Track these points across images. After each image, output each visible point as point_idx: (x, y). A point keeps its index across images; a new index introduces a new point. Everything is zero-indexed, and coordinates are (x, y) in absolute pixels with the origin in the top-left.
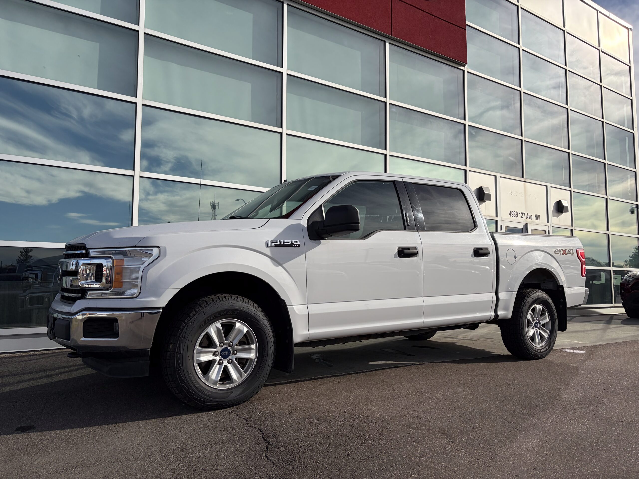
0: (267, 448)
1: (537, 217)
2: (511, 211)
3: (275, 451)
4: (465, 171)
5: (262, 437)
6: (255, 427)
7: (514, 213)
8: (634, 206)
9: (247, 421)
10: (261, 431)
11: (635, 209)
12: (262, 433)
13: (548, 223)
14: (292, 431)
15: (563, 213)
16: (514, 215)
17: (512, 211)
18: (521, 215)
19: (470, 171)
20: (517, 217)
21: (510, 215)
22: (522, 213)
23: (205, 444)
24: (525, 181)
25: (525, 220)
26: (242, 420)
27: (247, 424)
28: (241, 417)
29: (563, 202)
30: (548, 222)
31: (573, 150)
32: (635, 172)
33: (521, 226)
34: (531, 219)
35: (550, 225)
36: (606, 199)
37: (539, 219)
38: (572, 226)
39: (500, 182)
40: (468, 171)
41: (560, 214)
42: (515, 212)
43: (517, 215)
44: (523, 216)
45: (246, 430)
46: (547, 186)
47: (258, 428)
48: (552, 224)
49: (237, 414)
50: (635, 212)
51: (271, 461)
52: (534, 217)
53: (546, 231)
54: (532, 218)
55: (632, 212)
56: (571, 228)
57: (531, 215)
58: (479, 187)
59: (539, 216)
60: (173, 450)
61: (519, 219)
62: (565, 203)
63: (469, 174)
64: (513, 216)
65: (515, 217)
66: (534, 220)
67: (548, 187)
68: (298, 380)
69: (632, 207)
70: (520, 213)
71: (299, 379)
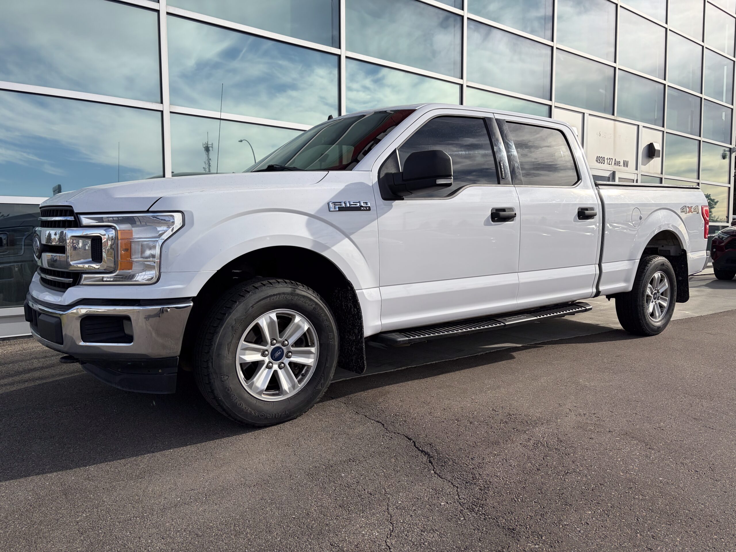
0: (430, 462)
1: (626, 164)
2: (597, 156)
3: (442, 466)
4: (550, 107)
5: (415, 447)
6: (398, 433)
7: (601, 159)
8: (727, 149)
9: (383, 425)
10: (410, 439)
11: (728, 153)
12: (412, 441)
13: (637, 171)
14: (448, 438)
15: (654, 158)
16: (601, 161)
17: (599, 157)
18: (609, 161)
19: (555, 107)
20: (604, 164)
21: (596, 161)
22: (610, 158)
23: (352, 459)
24: (616, 119)
25: (613, 168)
26: (376, 424)
27: (386, 429)
28: (373, 420)
29: (655, 145)
30: (637, 169)
31: (670, 81)
32: (732, 109)
33: (607, 174)
34: (619, 166)
35: (638, 173)
36: (700, 141)
37: (627, 166)
38: (662, 173)
39: (587, 120)
40: (553, 107)
41: (650, 159)
42: (602, 157)
43: (604, 161)
44: (610, 163)
45: (390, 438)
46: (638, 126)
47: (404, 435)
48: (642, 171)
49: (366, 416)
50: (728, 157)
51: (446, 480)
52: (622, 164)
53: (634, 180)
54: (620, 164)
56: (661, 176)
57: (619, 161)
59: (627, 162)
60: (316, 467)
61: (605, 166)
62: (658, 146)
64: (599, 163)
65: (601, 163)
66: (622, 168)
67: (640, 126)
68: (408, 367)
69: (725, 151)
70: (607, 159)
71: (410, 367)
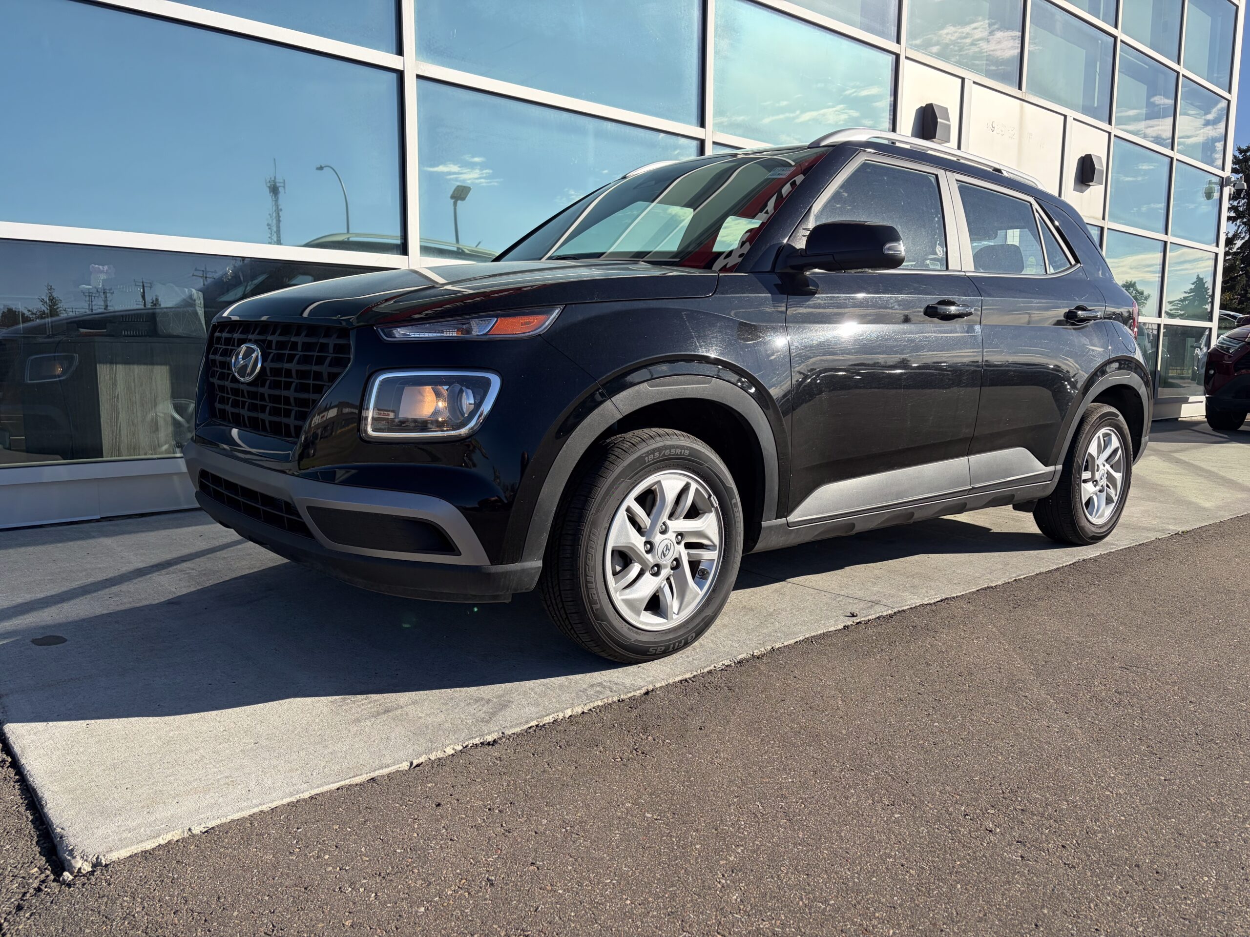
4: (898, 56)
11: (1217, 188)
15: (1090, 186)
19: (907, 58)
24: (1024, 98)
29: (1094, 158)
31: (1124, 32)
32: (1229, 102)
36: (1172, 159)
38: (1104, 218)
39: (970, 94)
40: (902, 58)
41: (1084, 188)
46: (1065, 117)
50: (1216, 195)
55: (1209, 195)
56: (1102, 224)
58: (924, 106)
62: (1098, 162)
63: (904, 64)
67: (1068, 118)
69: (1212, 182)
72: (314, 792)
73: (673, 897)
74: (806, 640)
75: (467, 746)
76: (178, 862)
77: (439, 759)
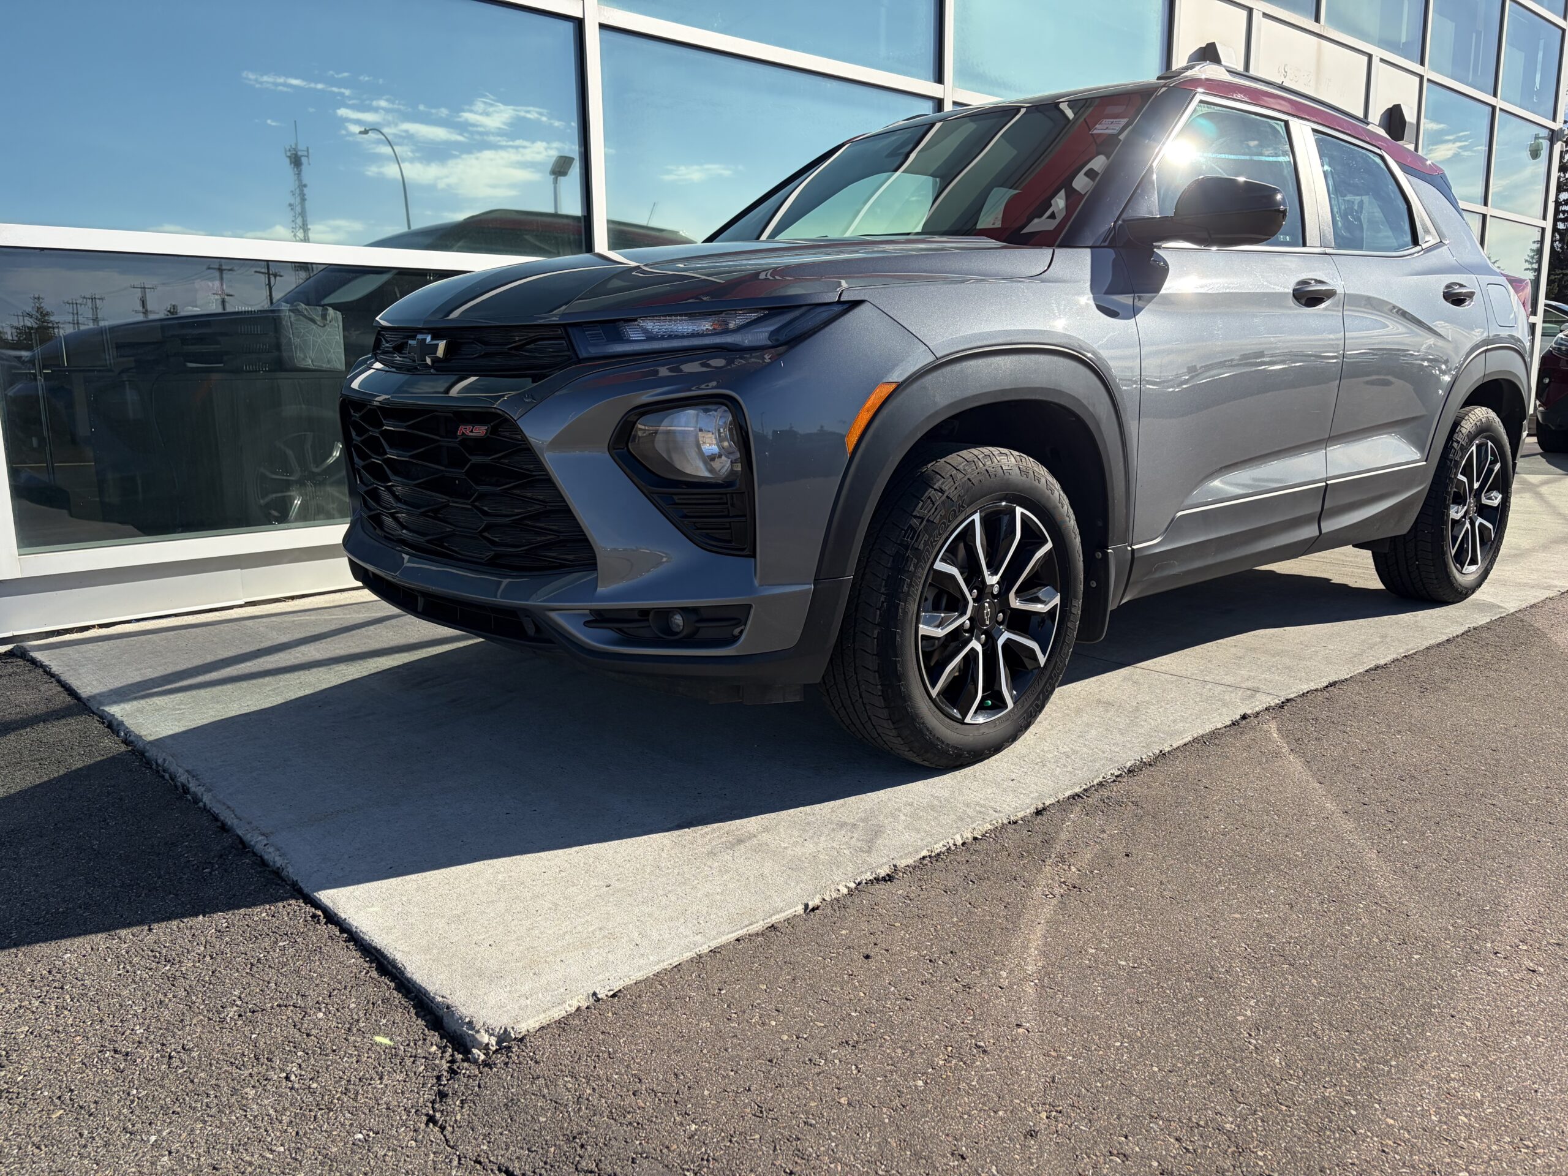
11: (1545, 144)
24: (1323, 34)
29: (1405, 110)
32: (1564, 31)
36: (1494, 109)
39: (1259, 30)
46: (1370, 56)
50: (1544, 153)
55: (1535, 154)
58: (1204, 44)
62: (1408, 113)
67: (1373, 58)
69: (1537, 137)
72: (714, 944)
73: (1205, 1063)
74: (1196, 740)
75: (859, 884)
76: (603, 1033)
77: (838, 900)
